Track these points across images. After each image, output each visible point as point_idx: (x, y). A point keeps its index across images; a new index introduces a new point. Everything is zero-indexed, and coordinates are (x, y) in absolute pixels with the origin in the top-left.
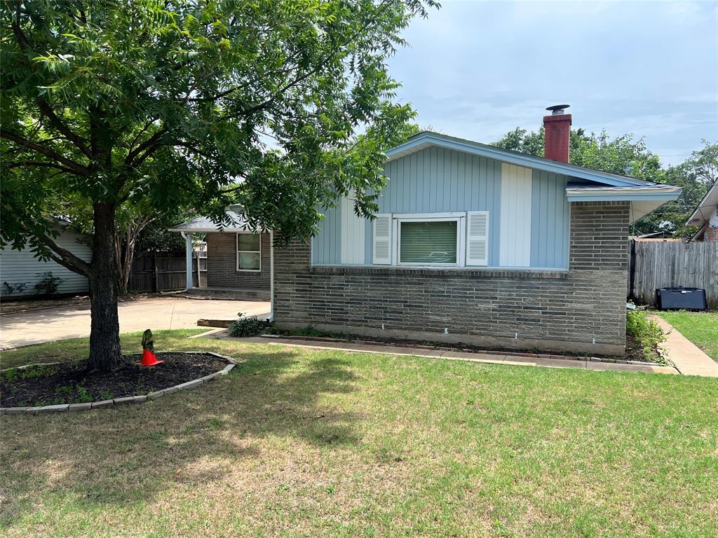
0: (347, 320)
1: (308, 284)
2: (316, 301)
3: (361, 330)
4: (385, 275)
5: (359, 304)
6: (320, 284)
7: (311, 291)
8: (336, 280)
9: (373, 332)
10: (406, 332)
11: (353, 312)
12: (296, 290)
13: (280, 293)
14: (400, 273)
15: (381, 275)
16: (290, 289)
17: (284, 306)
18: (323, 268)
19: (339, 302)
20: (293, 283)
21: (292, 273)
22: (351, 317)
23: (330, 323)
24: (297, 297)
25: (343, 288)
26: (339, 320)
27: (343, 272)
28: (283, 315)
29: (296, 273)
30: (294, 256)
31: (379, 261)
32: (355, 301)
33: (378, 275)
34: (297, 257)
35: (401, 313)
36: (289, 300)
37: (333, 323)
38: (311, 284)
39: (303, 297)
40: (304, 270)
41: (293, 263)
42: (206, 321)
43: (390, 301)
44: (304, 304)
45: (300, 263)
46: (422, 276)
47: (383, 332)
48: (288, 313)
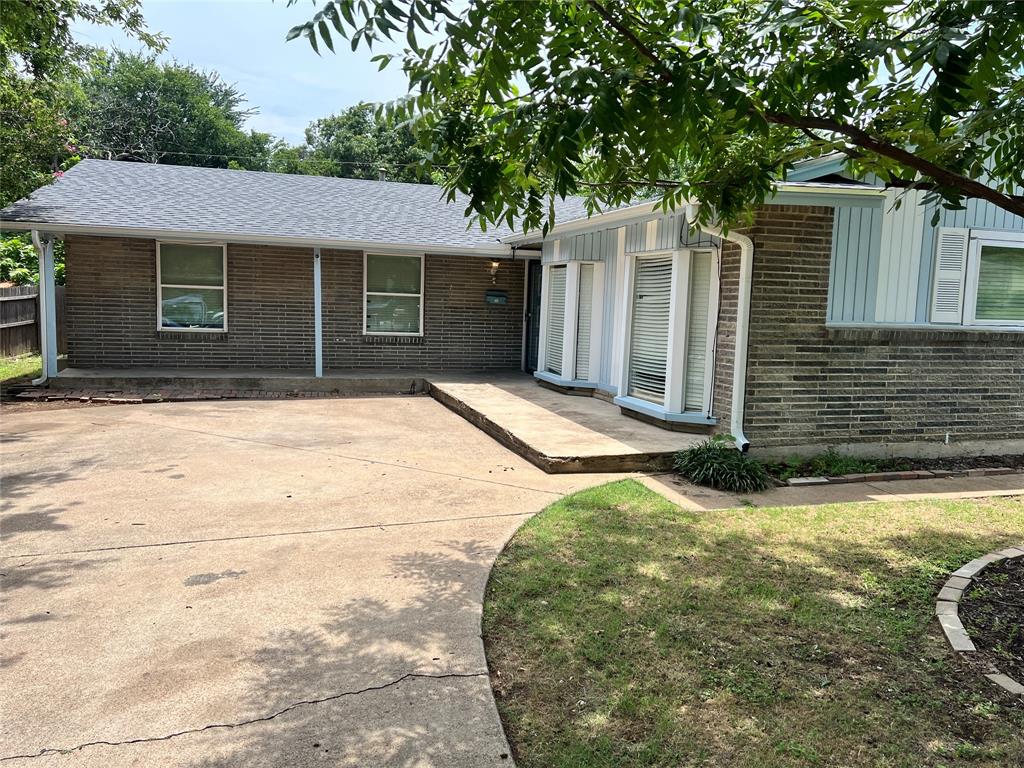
0: (888, 432)
1: (820, 364)
2: (833, 399)
3: (910, 449)
4: (959, 343)
5: (912, 398)
6: (841, 364)
7: (825, 378)
8: (874, 354)
9: (931, 450)
10: (982, 444)
11: (901, 415)
12: (795, 378)
13: (760, 385)
14: (985, 339)
15: (953, 342)
16: (782, 375)
17: (767, 413)
18: (853, 331)
19: (877, 398)
20: (790, 364)
21: (789, 342)
22: (896, 424)
23: (857, 441)
24: (795, 392)
25: (885, 371)
26: (874, 432)
27: (890, 337)
28: (765, 432)
29: (797, 342)
30: (795, 306)
31: (945, 318)
32: (906, 395)
33: (947, 343)
34: (803, 307)
35: (977, 410)
36: (778, 400)
37: (863, 440)
38: (826, 364)
39: (809, 392)
40: (813, 334)
41: (794, 321)
42: (574, 459)
43: (962, 391)
44: (809, 406)
45: (806, 321)
46: (1014, 343)
47: (947, 449)
48: (776, 428)
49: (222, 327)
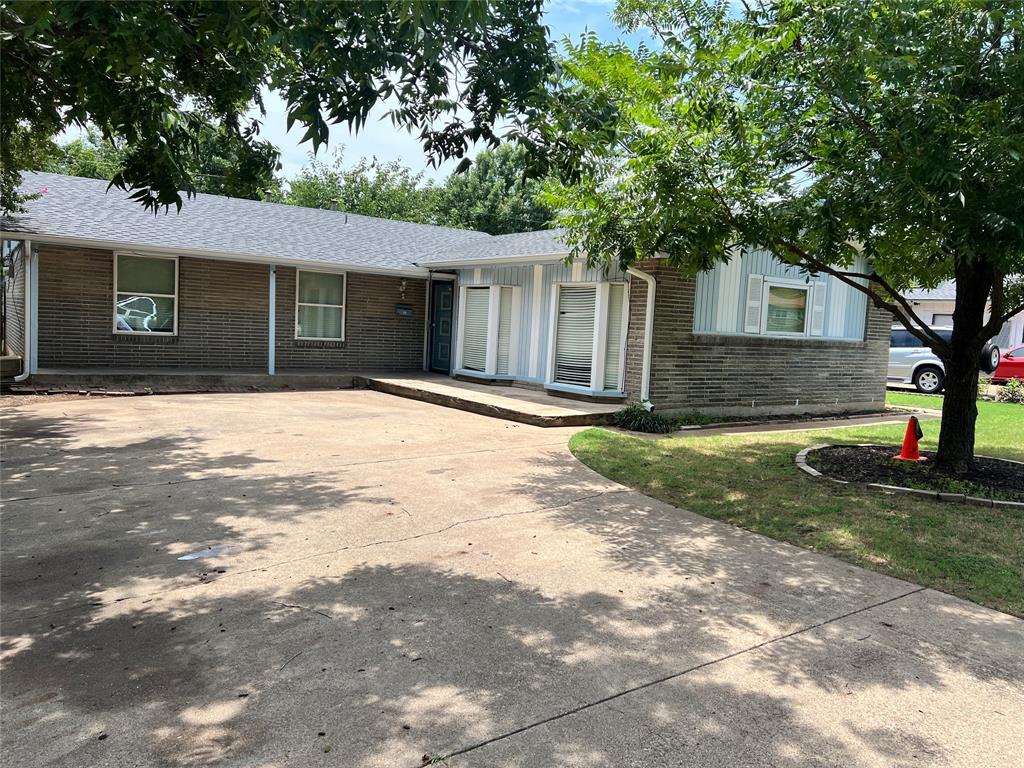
0: (723, 400)
1: (689, 357)
2: (695, 379)
3: (734, 411)
4: (759, 345)
5: (736, 379)
6: (700, 357)
7: (691, 366)
8: (717, 351)
9: (745, 412)
10: (769, 408)
11: (731, 390)
12: (677, 366)
13: (658, 370)
14: (772, 343)
15: (756, 345)
16: (669, 364)
17: (662, 388)
18: (707, 337)
19: (718, 379)
20: (674, 357)
21: (674, 343)
22: (727, 395)
23: (707, 406)
24: (677, 375)
25: (722, 362)
26: (717, 400)
27: (725, 341)
28: (660, 400)
29: (678, 343)
30: (676, 321)
31: (752, 330)
32: (733, 377)
34: (681, 321)
35: (767, 387)
36: (667, 380)
37: (711, 405)
38: (691, 357)
39: (683, 375)
40: (686, 339)
41: (676, 330)
42: (558, 418)
43: (761, 375)
44: (683, 384)
45: (683, 330)
46: (786, 346)
47: (753, 411)
48: (666, 397)
49: (172, 331)
